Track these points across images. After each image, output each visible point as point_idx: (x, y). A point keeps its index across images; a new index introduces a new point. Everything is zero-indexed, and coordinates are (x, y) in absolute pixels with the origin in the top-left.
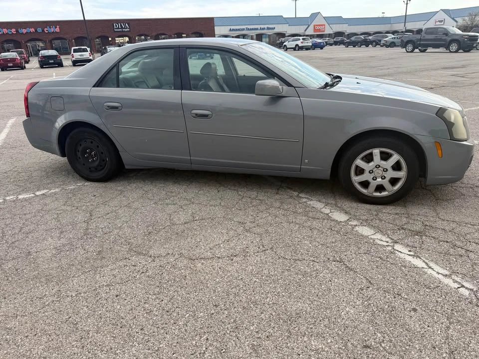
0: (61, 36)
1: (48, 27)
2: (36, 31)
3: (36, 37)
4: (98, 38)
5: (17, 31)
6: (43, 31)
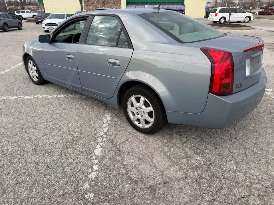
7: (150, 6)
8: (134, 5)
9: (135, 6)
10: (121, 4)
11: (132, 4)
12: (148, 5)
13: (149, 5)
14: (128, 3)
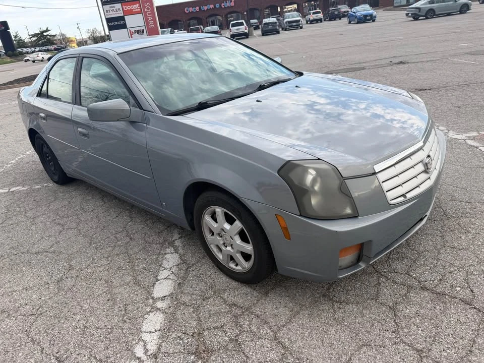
0: (235, 10)
1: (225, 2)
2: (215, 6)
3: (216, 12)
4: (267, 8)
5: (200, 9)
6: (220, 6)
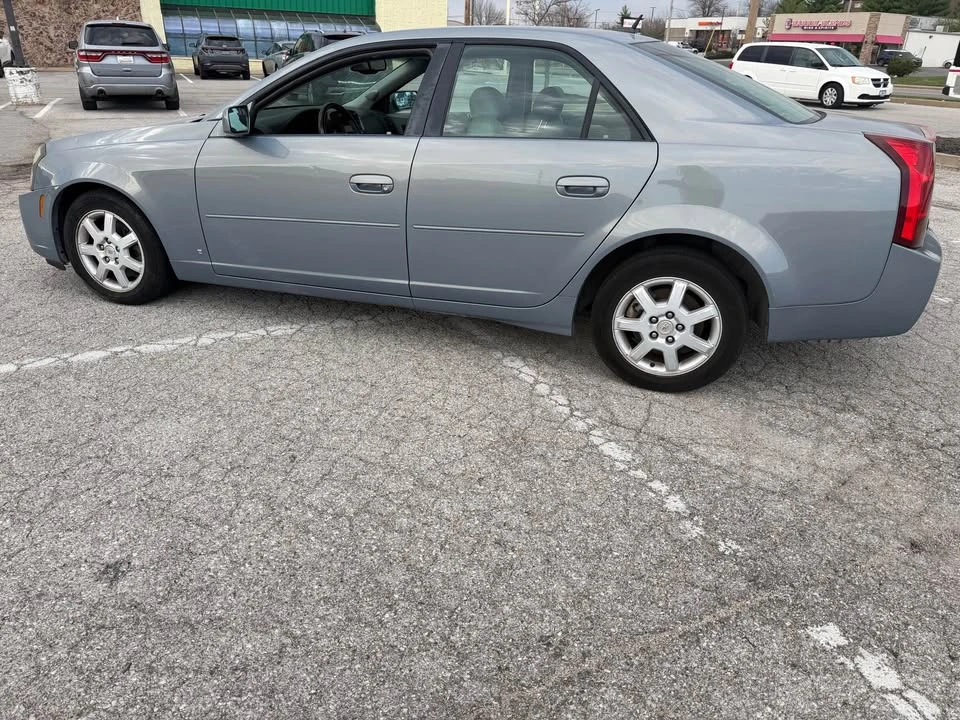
7: (256, 22)
8: (194, 15)
9: (197, 19)
10: (139, 8)
11: (184, 12)
12: (248, 18)
13: (254, 18)
14: (167, 9)
